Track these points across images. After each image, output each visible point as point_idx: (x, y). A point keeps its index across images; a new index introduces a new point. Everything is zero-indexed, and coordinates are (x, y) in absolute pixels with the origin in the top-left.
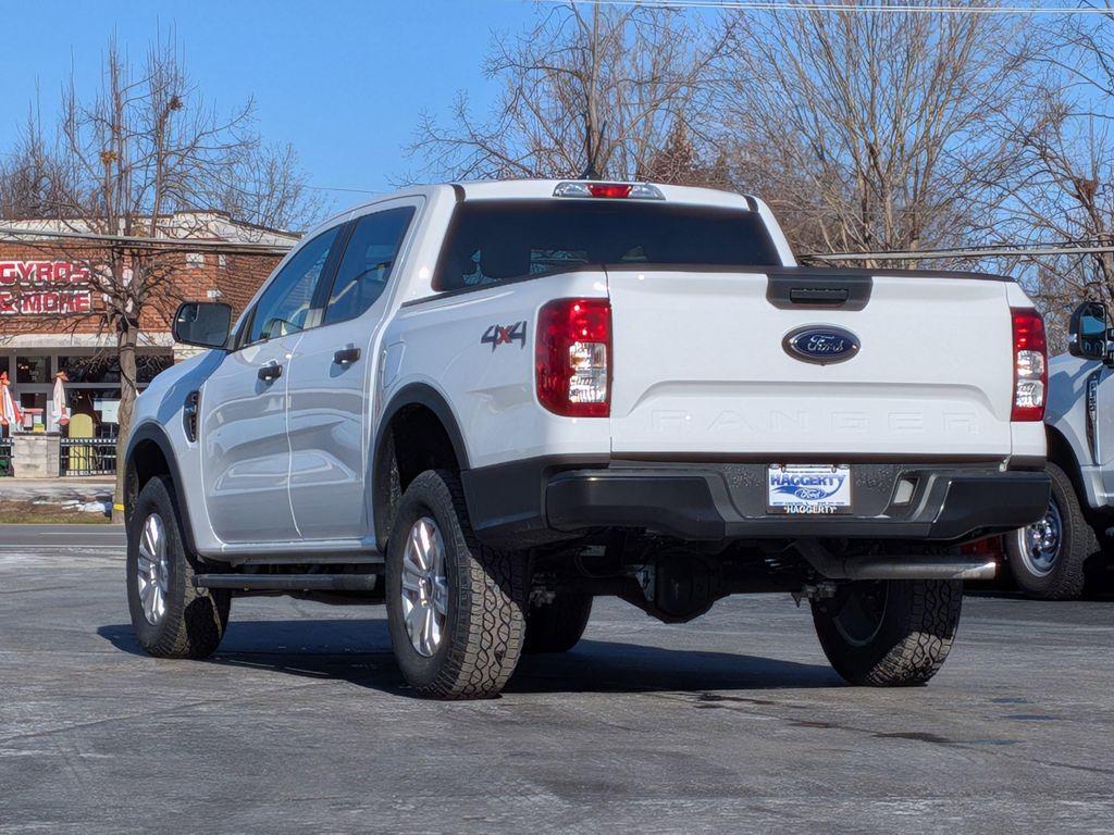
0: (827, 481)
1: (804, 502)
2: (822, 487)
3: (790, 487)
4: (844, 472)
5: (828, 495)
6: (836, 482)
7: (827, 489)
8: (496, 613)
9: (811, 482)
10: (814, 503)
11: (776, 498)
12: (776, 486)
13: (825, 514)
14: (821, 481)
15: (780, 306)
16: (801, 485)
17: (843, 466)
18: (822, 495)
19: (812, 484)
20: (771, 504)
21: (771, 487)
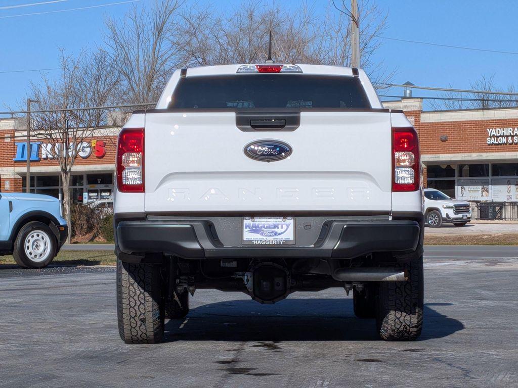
0: (280, 226)
1: (265, 238)
2: (276, 230)
3: (255, 230)
4: (290, 221)
5: (280, 234)
6: (285, 227)
7: (279, 230)
8: (136, 298)
9: (269, 227)
10: (271, 238)
11: (248, 236)
12: (248, 229)
13: (277, 245)
14: (276, 226)
15: (244, 130)
16: (263, 229)
17: (289, 218)
18: (276, 234)
19: (270, 228)
20: (245, 239)
21: (245, 230)
